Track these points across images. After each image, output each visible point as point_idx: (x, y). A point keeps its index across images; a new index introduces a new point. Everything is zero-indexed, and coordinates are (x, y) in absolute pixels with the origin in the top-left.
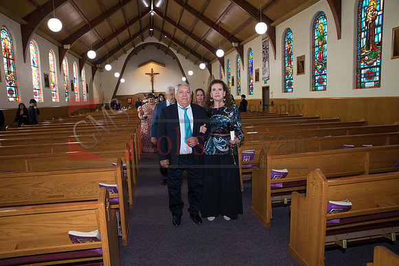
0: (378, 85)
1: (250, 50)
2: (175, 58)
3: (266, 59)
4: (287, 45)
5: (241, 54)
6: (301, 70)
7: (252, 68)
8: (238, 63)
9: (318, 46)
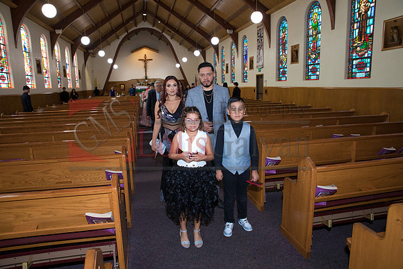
1: (245, 37)
2: (169, 44)
3: (260, 47)
4: (281, 34)
5: (236, 41)
6: (295, 59)
7: (246, 56)
9: (312, 36)
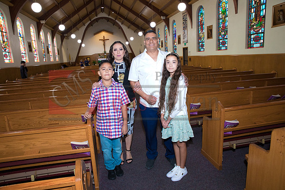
0: (262, 46)
1: (174, 21)
2: (120, 28)
3: (185, 28)
4: (200, 18)
6: (210, 36)
7: (175, 34)
8: (165, 31)
9: (222, 19)
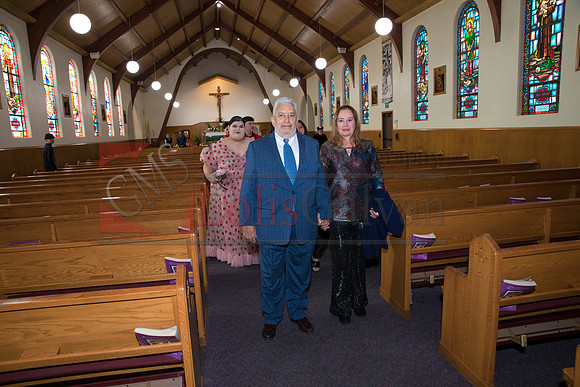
0: (554, 109)
1: (364, 57)
2: (252, 70)
3: (387, 71)
4: (419, 51)
5: (351, 64)
6: (440, 88)
7: (366, 85)
8: (345, 77)
9: (466, 53)
